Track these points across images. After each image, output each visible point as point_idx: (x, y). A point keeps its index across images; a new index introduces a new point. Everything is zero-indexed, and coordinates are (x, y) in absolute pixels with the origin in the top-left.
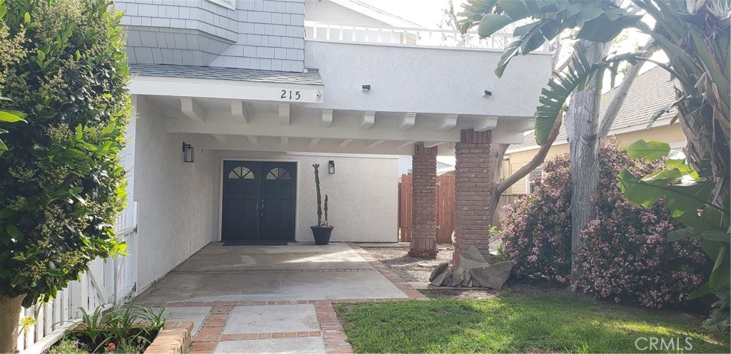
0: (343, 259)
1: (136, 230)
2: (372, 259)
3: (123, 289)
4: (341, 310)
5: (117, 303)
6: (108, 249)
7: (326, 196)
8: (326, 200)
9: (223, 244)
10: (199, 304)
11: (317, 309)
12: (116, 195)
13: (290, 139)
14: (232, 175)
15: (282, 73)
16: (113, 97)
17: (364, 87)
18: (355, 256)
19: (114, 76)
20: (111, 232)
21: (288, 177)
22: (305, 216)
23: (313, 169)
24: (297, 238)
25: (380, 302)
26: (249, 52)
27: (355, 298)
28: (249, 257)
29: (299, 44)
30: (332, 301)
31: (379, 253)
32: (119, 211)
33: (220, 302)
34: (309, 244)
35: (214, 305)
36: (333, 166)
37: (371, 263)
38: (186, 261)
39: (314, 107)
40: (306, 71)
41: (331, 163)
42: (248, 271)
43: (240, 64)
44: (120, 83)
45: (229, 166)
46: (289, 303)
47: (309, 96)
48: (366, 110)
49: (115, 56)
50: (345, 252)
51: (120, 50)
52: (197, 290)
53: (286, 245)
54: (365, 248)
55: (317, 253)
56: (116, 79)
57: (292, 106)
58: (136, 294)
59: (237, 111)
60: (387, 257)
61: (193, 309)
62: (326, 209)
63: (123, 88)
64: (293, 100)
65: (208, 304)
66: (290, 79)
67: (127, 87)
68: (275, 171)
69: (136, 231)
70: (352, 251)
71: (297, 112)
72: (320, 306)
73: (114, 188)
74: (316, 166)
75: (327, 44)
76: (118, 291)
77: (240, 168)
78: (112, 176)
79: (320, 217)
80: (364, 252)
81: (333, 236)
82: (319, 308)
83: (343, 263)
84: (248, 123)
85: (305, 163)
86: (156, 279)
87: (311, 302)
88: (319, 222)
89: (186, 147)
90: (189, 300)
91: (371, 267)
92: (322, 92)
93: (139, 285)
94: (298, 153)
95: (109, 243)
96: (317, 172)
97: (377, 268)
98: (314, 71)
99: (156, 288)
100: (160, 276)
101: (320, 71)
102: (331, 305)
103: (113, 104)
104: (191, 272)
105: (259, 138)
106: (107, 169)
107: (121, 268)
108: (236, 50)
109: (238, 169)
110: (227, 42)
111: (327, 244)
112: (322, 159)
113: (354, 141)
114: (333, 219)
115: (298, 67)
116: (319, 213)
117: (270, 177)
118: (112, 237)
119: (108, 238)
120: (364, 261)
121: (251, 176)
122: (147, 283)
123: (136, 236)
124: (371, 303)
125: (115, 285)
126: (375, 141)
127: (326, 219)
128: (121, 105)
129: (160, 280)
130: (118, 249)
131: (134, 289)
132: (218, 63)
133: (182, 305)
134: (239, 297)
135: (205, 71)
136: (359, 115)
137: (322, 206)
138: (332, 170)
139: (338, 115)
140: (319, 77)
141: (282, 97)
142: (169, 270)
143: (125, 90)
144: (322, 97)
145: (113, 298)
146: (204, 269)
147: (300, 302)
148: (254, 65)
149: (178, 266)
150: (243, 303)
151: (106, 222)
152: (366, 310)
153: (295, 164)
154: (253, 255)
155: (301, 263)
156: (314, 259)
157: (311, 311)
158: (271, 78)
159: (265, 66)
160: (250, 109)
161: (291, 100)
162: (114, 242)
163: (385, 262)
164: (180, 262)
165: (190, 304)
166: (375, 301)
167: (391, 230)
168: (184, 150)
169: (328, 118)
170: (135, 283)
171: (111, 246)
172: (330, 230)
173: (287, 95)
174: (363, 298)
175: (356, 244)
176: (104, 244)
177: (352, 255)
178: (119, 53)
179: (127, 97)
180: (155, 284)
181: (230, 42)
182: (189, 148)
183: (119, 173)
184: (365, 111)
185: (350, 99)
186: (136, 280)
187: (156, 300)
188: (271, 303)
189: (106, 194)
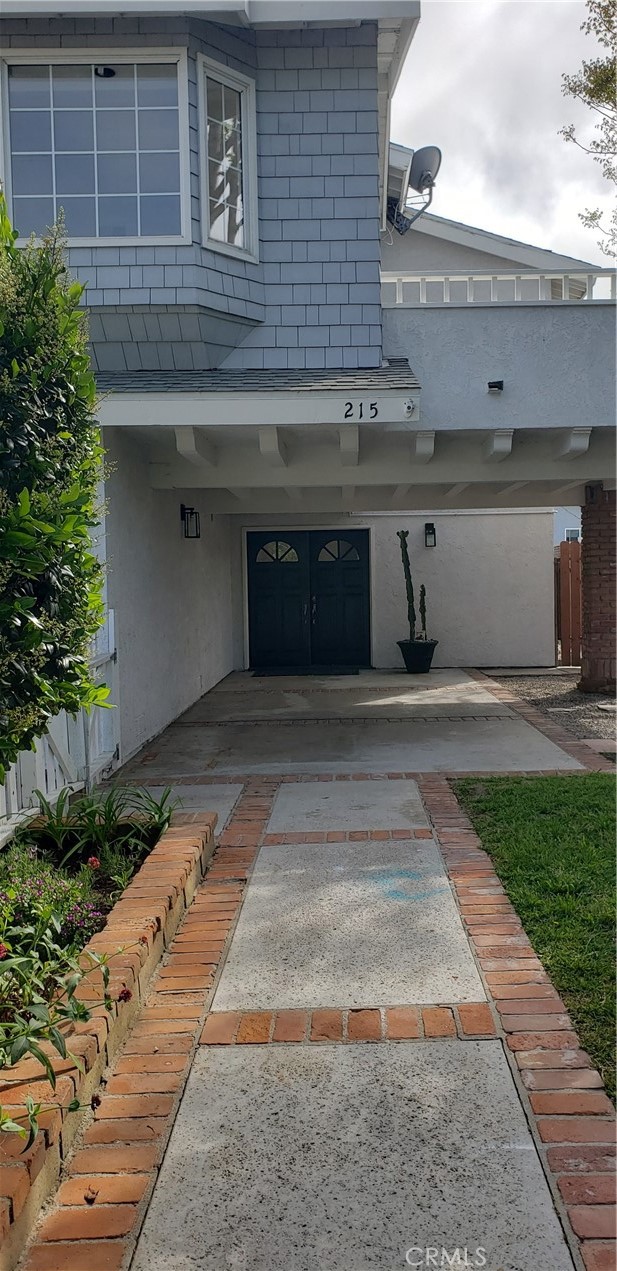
0: (458, 699)
1: (114, 657)
2: (510, 698)
3: (99, 757)
4: (464, 792)
5: (91, 780)
6: (78, 698)
7: (422, 586)
8: (423, 593)
9: (252, 673)
10: (222, 780)
11: (422, 789)
12: (86, 604)
13: (358, 489)
14: (261, 557)
15: (344, 371)
16: (74, 436)
17: (492, 385)
18: (480, 693)
19: (72, 400)
20: (81, 669)
21: (355, 556)
22: (387, 624)
23: (398, 540)
24: (375, 662)
25: (533, 777)
26: (287, 337)
27: (488, 769)
28: (297, 695)
29: (372, 316)
30: (446, 774)
31: (524, 686)
32: (93, 631)
33: (257, 775)
34: (396, 671)
35: (247, 781)
36: (434, 533)
37: (510, 706)
38: (195, 704)
39: (403, 428)
40: (385, 364)
41: (430, 529)
42: (298, 721)
43: (274, 361)
44: (82, 411)
45: (256, 541)
46: (372, 777)
47: (393, 410)
48: (495, 427)
49: (73, 364)
50: (461, 686)
51: (80, 352)
52: (218, 755)
53: (357, 674)
54: (495, 678)
55: (411, 689)
56: (76, 405)
57: (362, 429)
58: (119, 764)
59: (269, 445)
60: (539, 692)
61: (216, 789)
62: (423, 610)
63: (88, 418)
64: (366, 419)
65: (237, 780)
66: (360, 382)
67: (94, 418)
68: (333, 546)
69: (115, 659)
70: (473, 684)
71: (374, 440)
72: (425, 783)
73: (82, 593)
74: (403, 535)
75: (423, 311)
76: (91, 760)
77: (274, 543)
78: (79, 574)
79: (412, 625)
80: (496, 685)
81: (439, 657)
82: (425, 786)
83: (459, 704)
84: (287, 466)
85: (383, 529)
86: (149, 737)
87: (410, 776)
88: (412, 633)
89: (185, 513)
90: (205, 773)
91: (512, 713)
92: (416, 401)
93: (124, 748)
94: (370, 513)
95: (79, 687)
96: (404, 546)
97: (524, 716)
98: (400, 364)
99: (150, 752)
100: (156, 730)
101: (409, 363)
102: (446, 782)
103: (73, 448)
104: (206, 724)
105: (304, 490)
106: (71, 564)
107: (93, 722)
108: (263, 336)
109: (271, 547)
110: (246, 322)
111: (427, 671)
112: (413, 522)
113: (473, 487)
114: (435, 627)
115: (372, 359)
116: (412, 617)
117: (324, 556)
118: (84, 677)
119: (78, 678)
120: (498, 701)
121: (292, 556)
122: (136, 745)
123: (115, 667)
124: (516, 779)
125: (87, 750)
126: (510, 484)
127: (424, 629)
128: (86, 450)
129: (156, 738)
130: (96, 697)
131: (116, 756)
132: (234, 362)
133: (193, 781)
134: (288, 767)
135: (212, 379)
136: (481, 438)
137: (416, 605)
138: (430, 541)
139: (443, 439)
140: (411, 374)
141: (346, 416)
142: (169, 720)
143: (92, 423)
144: (417, 410)
145: (84, 772)
146: (226, 718)
147: (392, 777)
148: (295, 361)
149: (183, 714)
150: (296, 778)
151: (73, 653)
152: (509, 792)
153: (367, 531)
154: (304, 693)
155: (384, 706)
156: (407, 699)
157: (410, 792)
158: (326, 382)
159: (315, 361)
160: (293, 441)
161: (362, 421)
162: (86, 685)
163: (535, 703)
164: (186, 707)
165: (206, 781)
166: (525, 775)
167: (543, 645)
168: (183, 518)
169: (426, 447)
170: (117, 745)
171: (83, 693)
172: (430, 647)
173: (356, 411)
174: (501, 769)
175: (480, 671)
176: (72, 691)
177: (472, 692)
178: (79, 359)
179: (94, 434)
180: (147, 745)
181: (252, 323)
182: (192, 513)
183: (88, 568)
184: (494, 431)
185: (467, 410)
186: (119, 741)
187: (150, 774)
188: (342, 777)
189: (71, 604)
